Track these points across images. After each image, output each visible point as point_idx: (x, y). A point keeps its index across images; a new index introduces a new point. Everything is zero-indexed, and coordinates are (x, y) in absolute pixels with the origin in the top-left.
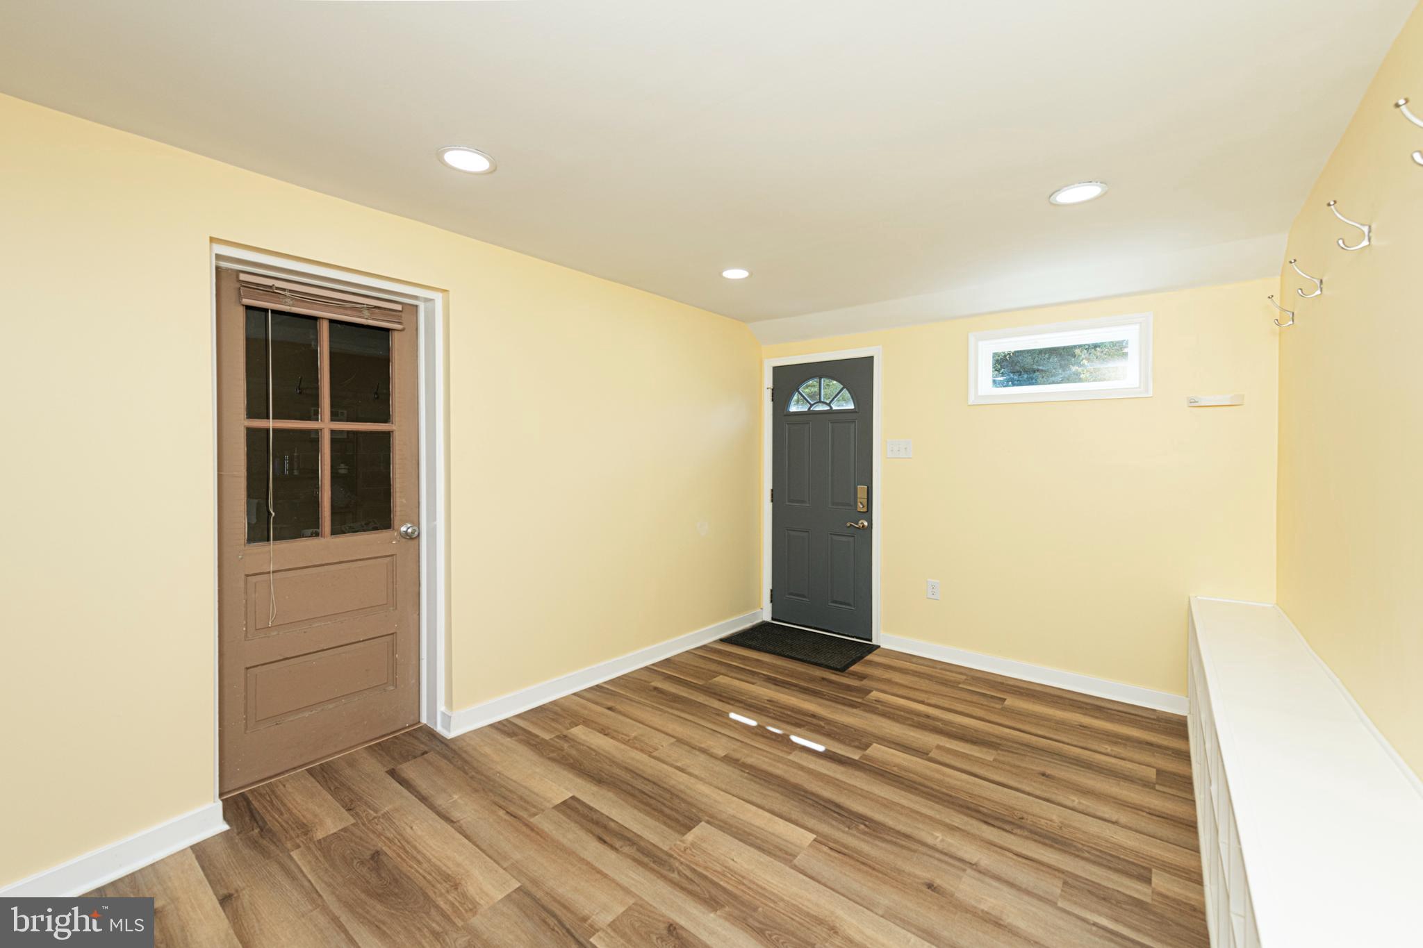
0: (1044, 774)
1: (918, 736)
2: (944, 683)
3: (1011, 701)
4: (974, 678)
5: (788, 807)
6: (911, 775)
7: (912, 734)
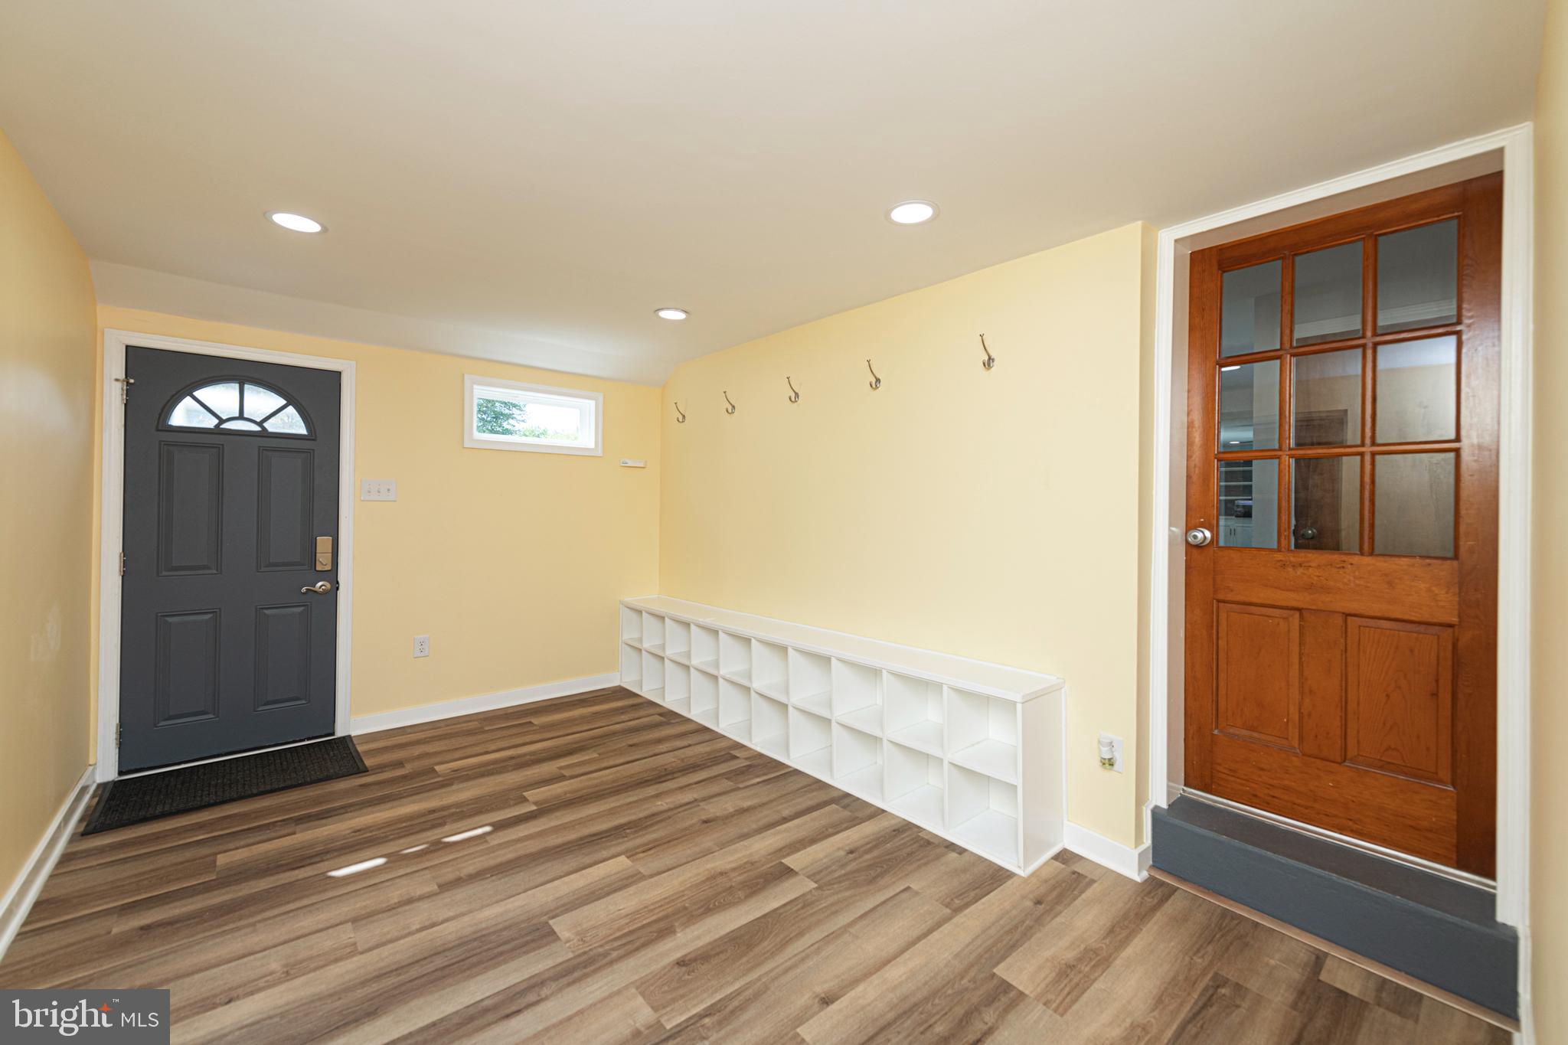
0: (631, 746)
1: (536, 771)
2: (470, 733)
3: (537, 721)
4: (485, 719)
5: (572, 862)
6: (585, 791)
7: (528, 773)
